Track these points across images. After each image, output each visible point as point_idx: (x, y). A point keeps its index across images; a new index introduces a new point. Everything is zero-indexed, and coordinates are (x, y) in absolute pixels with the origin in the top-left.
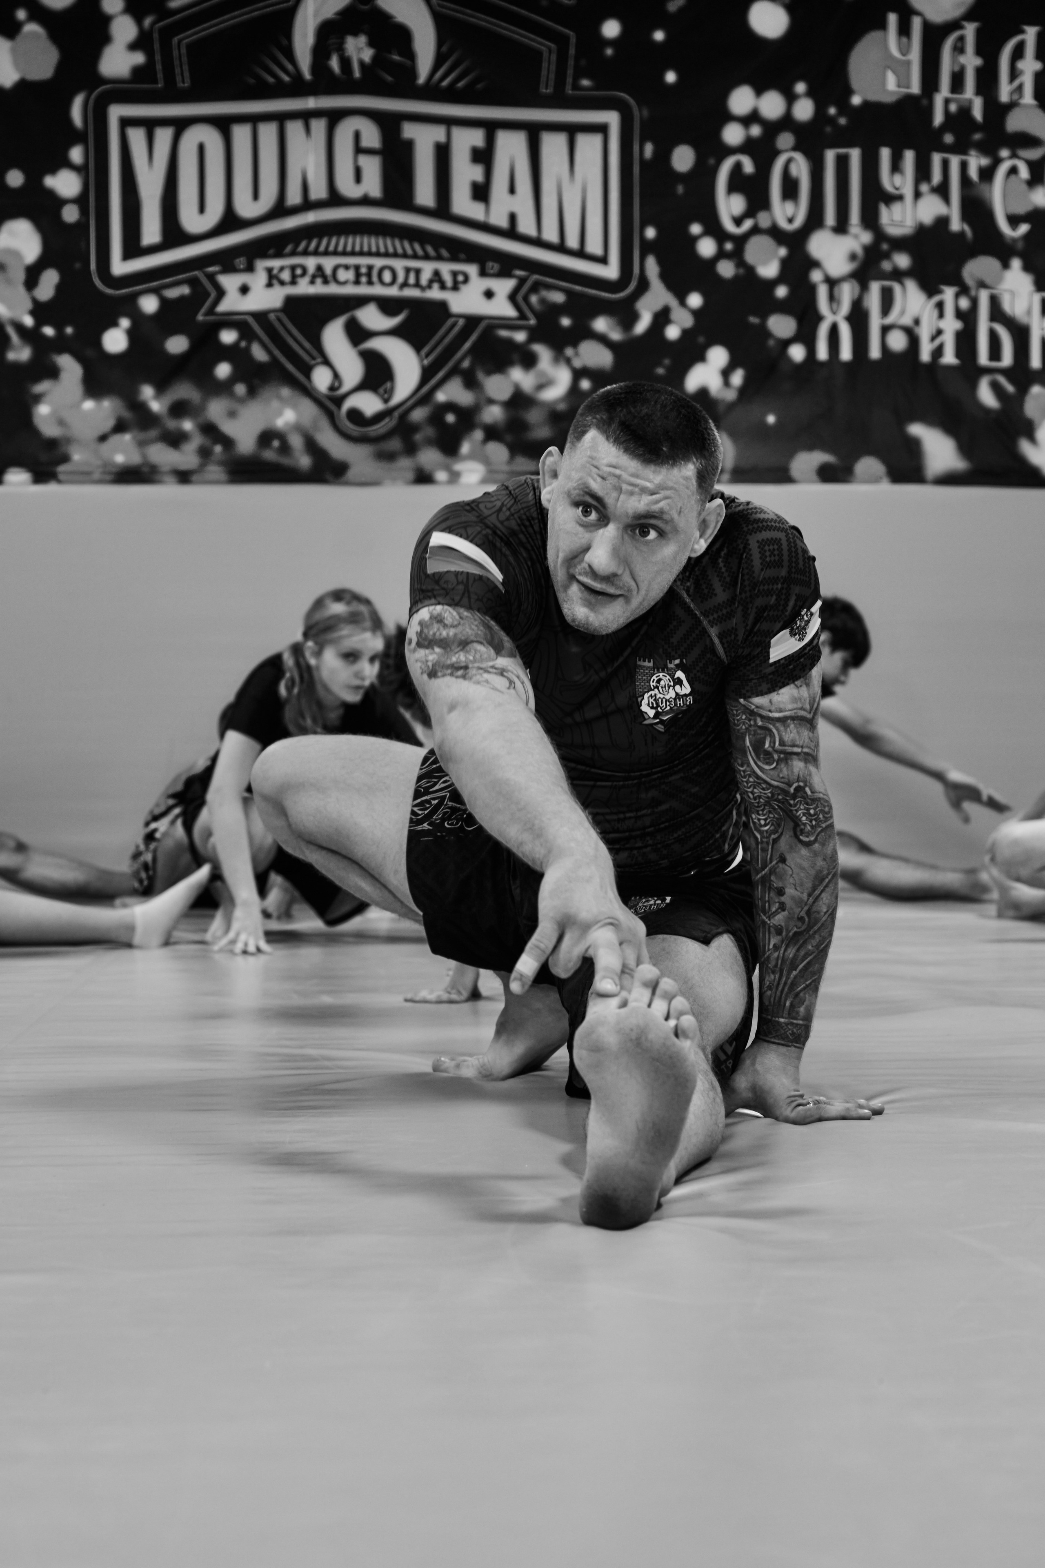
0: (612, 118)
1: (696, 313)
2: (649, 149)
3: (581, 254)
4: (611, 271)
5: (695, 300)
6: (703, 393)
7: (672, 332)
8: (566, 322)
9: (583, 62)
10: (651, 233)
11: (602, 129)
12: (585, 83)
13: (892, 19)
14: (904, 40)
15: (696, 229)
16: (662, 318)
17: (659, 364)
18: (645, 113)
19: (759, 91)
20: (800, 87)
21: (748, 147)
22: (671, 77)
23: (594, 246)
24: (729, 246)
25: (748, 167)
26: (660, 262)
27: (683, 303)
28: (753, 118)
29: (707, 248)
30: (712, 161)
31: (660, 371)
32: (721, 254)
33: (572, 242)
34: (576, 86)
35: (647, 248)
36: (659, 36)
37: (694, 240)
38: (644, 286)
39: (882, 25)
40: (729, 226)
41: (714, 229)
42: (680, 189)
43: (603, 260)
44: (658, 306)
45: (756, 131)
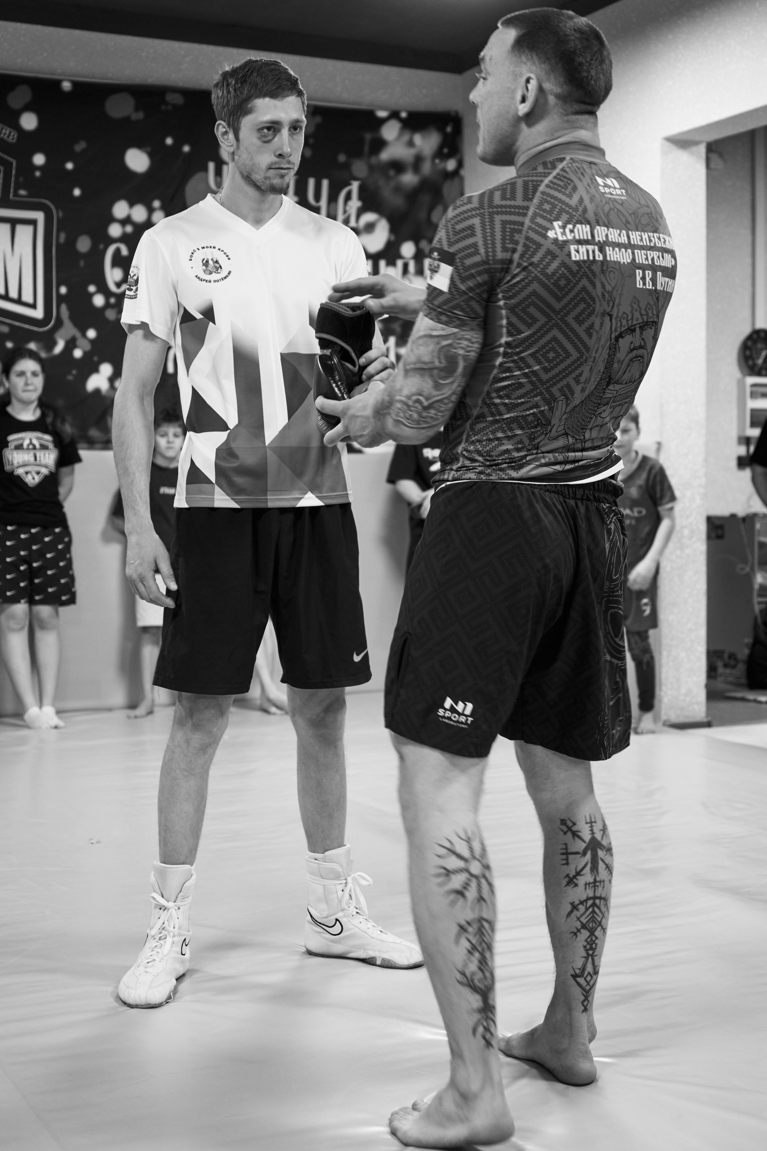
0: (39, 216)
1: (92, 342)
2: (63, 237)
3: (19, 301)
4: (38, 313)
5: (91, 334)
6: (97, 391)
7: (78, 353)
8: (9, 345)
9: (21, 179)
10: (63, 290)
11: (33, 222)
12: (22, 192)
13: (211, 166)
14: (218, 179)
15: (92, 289)
16: (71, 344)
17: (70, 373)
18: (61, 214)
19: (132, 204)
20: (156, 204)
21: (125, 239)
22: (77, 192)
23: (27, 297)
24: (112, 300)
25: (125, 251)
26: (70, 309)
27: (84, 335)
28: (127, 221)
29: (99, 301)
30: (101, 246)
31: (70, 378)
32: (107, 305)
33: (13, 294)
34: (16, 194)
35: (61, 299)
36: (70, 166)
37: (91, 295)
38: (59, 323)
39: (206, 169)
40: (113, 288)
41: (103, 288)
42: (82, 263)
43: (34, 306)
44: (69, 336)
45: (129, 229)
